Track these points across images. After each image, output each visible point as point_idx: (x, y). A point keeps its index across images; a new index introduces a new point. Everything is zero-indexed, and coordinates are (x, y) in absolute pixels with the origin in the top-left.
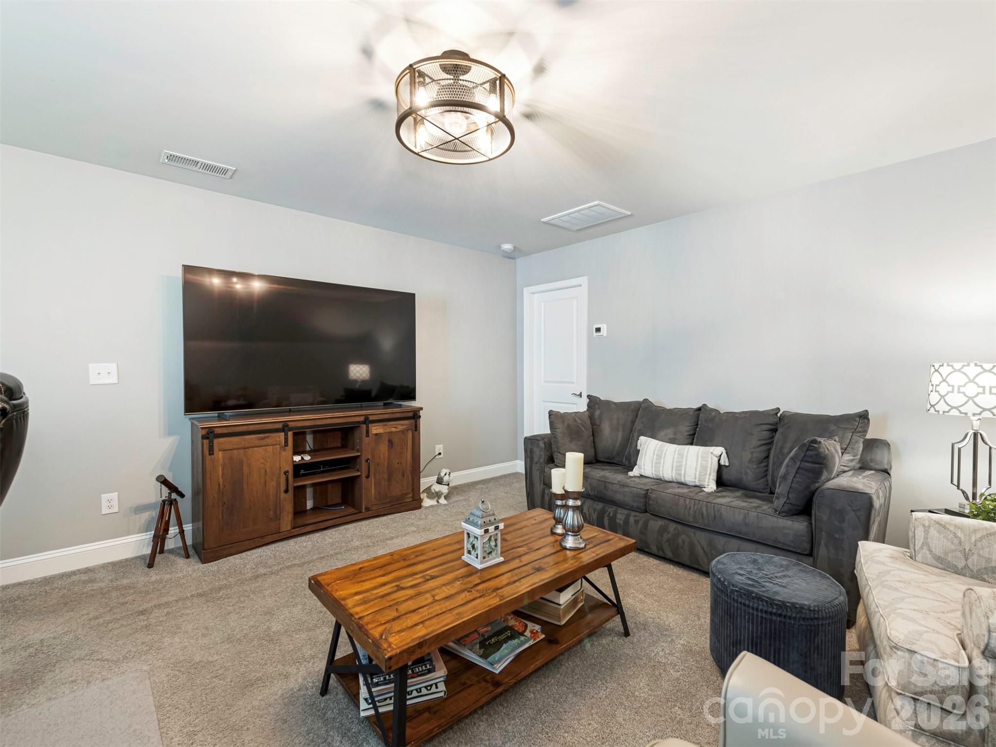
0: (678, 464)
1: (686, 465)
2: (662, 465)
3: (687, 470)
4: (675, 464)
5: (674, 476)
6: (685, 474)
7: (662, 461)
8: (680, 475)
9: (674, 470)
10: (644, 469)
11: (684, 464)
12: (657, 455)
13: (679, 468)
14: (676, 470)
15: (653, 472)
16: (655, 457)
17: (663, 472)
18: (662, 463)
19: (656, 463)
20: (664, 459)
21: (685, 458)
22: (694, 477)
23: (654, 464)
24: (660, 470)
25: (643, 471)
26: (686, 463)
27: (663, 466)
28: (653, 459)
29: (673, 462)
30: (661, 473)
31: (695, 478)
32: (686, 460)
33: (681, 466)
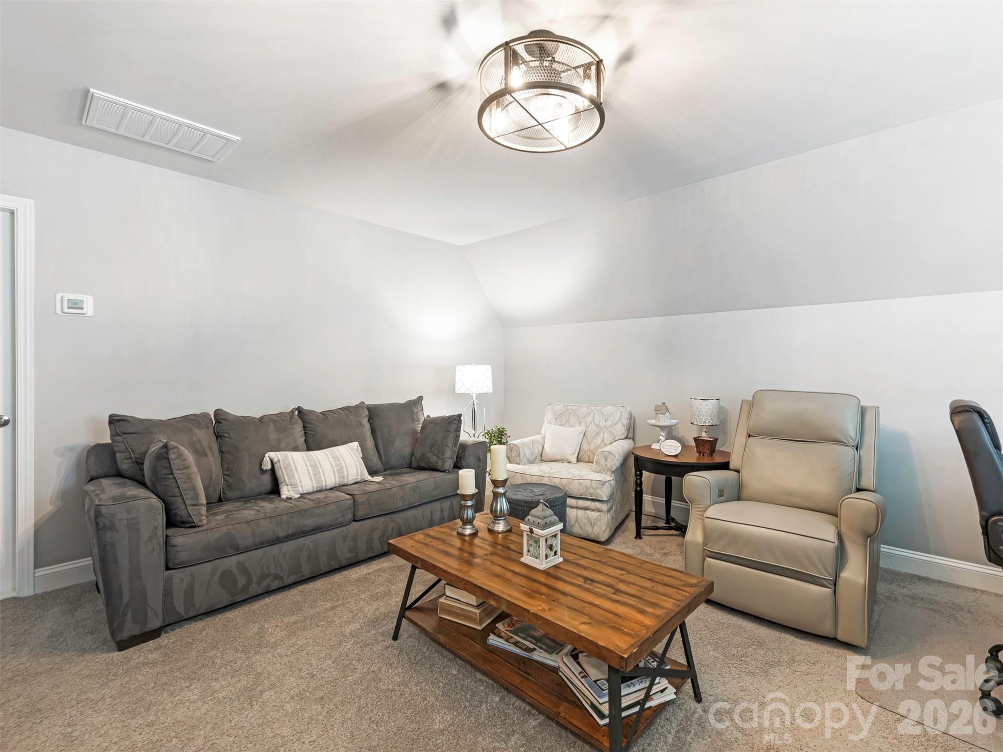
0: (338, 468)
1: (346, 466)
2: (322, 474)
3: (349, 470)
4: (335, 468)
5: (337, 480)
6: (348, 475)
7: (320, 470)
8: (343, 477)
9: (337, 475)
10: (302, 486)
11: (344, 465)
12: (312, 466)
13: (340, 470)
14: (338, 473)
15: (315, 485)
16: (310, 469)
17: (325, 481)
18: (321, 472)
19: (314, 475)
20: (321, 467)
21: (341, 459)
22: (356, 474)
23: (312, 477)
24: (322, 480)
25: (300, 488)
26: (345, 464)
27: (324, 475)
28: (309, 472)
29: (333, 467)
30: (324, 482)
31: (357, 476)
32: (344, 460)
33: (342, 468)
